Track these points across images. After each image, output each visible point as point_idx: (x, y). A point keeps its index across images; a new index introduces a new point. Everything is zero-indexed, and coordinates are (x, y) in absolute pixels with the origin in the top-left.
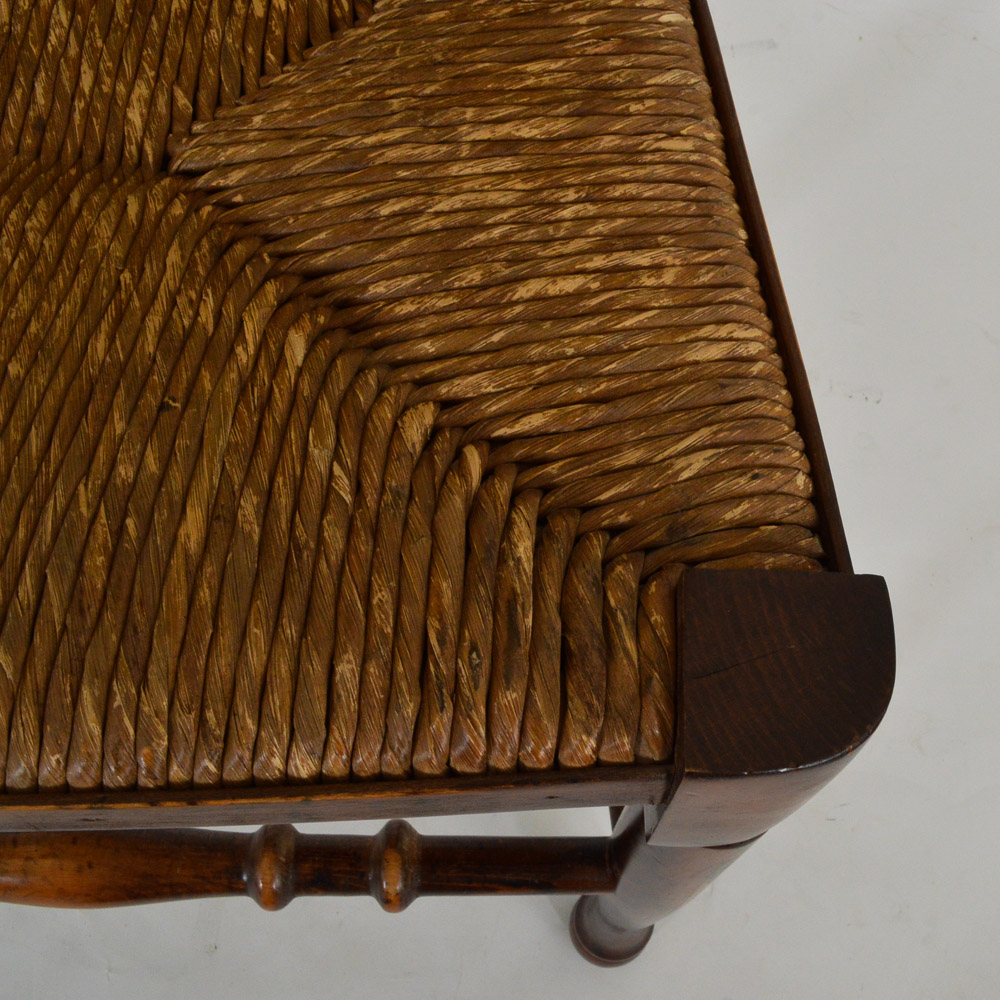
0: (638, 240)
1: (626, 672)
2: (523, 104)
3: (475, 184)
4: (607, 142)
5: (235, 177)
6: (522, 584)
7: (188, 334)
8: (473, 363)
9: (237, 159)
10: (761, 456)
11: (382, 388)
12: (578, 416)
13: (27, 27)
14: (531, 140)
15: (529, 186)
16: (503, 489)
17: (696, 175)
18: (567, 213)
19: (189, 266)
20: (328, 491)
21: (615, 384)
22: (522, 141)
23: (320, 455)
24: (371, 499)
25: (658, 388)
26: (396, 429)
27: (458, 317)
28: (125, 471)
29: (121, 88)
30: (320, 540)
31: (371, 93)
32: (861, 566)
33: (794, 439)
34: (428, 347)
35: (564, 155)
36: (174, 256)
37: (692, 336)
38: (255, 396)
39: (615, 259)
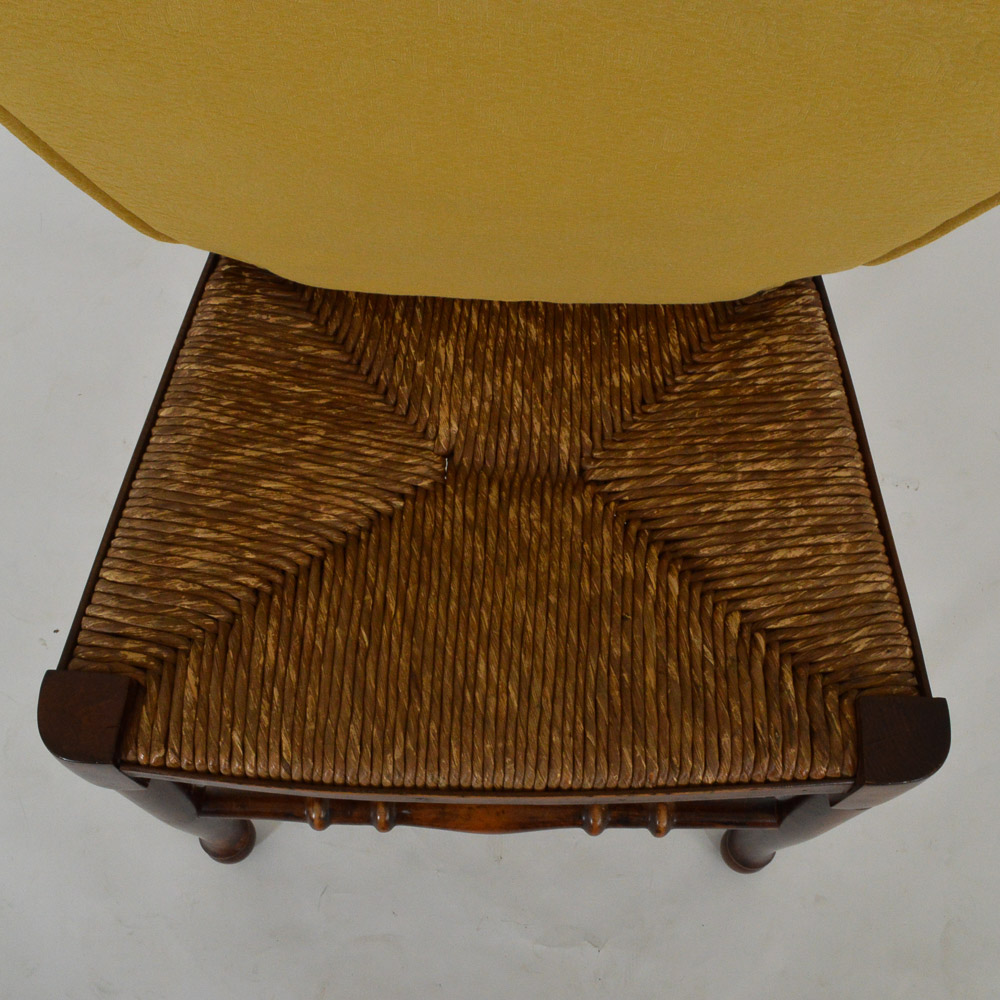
0: (828, 529)
1: (837, 739)
2: (765, 451)
3: (747, 496)
4: (810, 473)
5: (624, 487)
6: (791, 701)
7: (624, 578)
8: (755, 592)
9: (623, 476)
10: (890, 641)
11: (715, 605)
12: (808, 620)
13: (502, 398)
14: (772, 471)
15: (773, 498)
16: (776, 656)
17: (853, 491)
18: (793, 514)
19: (614, 540)
20: (704, 659)
21: (822, 605)
22: (767, 472)
23: (697, 642)
24: (722, 662)
25: (842, 607)
26: (726, 627)
27: (746, 568)
28: (616, 651)
29: (555, 432)
30: (705, 683)
31: (687, 441)
32: (936, 693)
33: (905, 631)
34: (733, 583)
35: (789, 480)
36: (606, 535)
37: (856, 580)
38: (662, 610)
39: (819, 539)
